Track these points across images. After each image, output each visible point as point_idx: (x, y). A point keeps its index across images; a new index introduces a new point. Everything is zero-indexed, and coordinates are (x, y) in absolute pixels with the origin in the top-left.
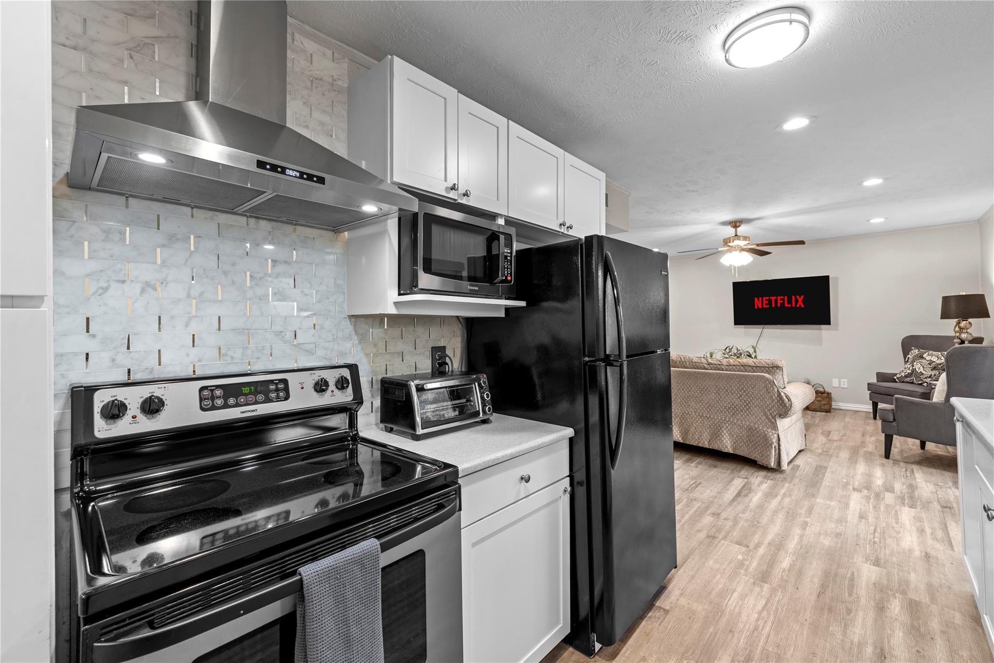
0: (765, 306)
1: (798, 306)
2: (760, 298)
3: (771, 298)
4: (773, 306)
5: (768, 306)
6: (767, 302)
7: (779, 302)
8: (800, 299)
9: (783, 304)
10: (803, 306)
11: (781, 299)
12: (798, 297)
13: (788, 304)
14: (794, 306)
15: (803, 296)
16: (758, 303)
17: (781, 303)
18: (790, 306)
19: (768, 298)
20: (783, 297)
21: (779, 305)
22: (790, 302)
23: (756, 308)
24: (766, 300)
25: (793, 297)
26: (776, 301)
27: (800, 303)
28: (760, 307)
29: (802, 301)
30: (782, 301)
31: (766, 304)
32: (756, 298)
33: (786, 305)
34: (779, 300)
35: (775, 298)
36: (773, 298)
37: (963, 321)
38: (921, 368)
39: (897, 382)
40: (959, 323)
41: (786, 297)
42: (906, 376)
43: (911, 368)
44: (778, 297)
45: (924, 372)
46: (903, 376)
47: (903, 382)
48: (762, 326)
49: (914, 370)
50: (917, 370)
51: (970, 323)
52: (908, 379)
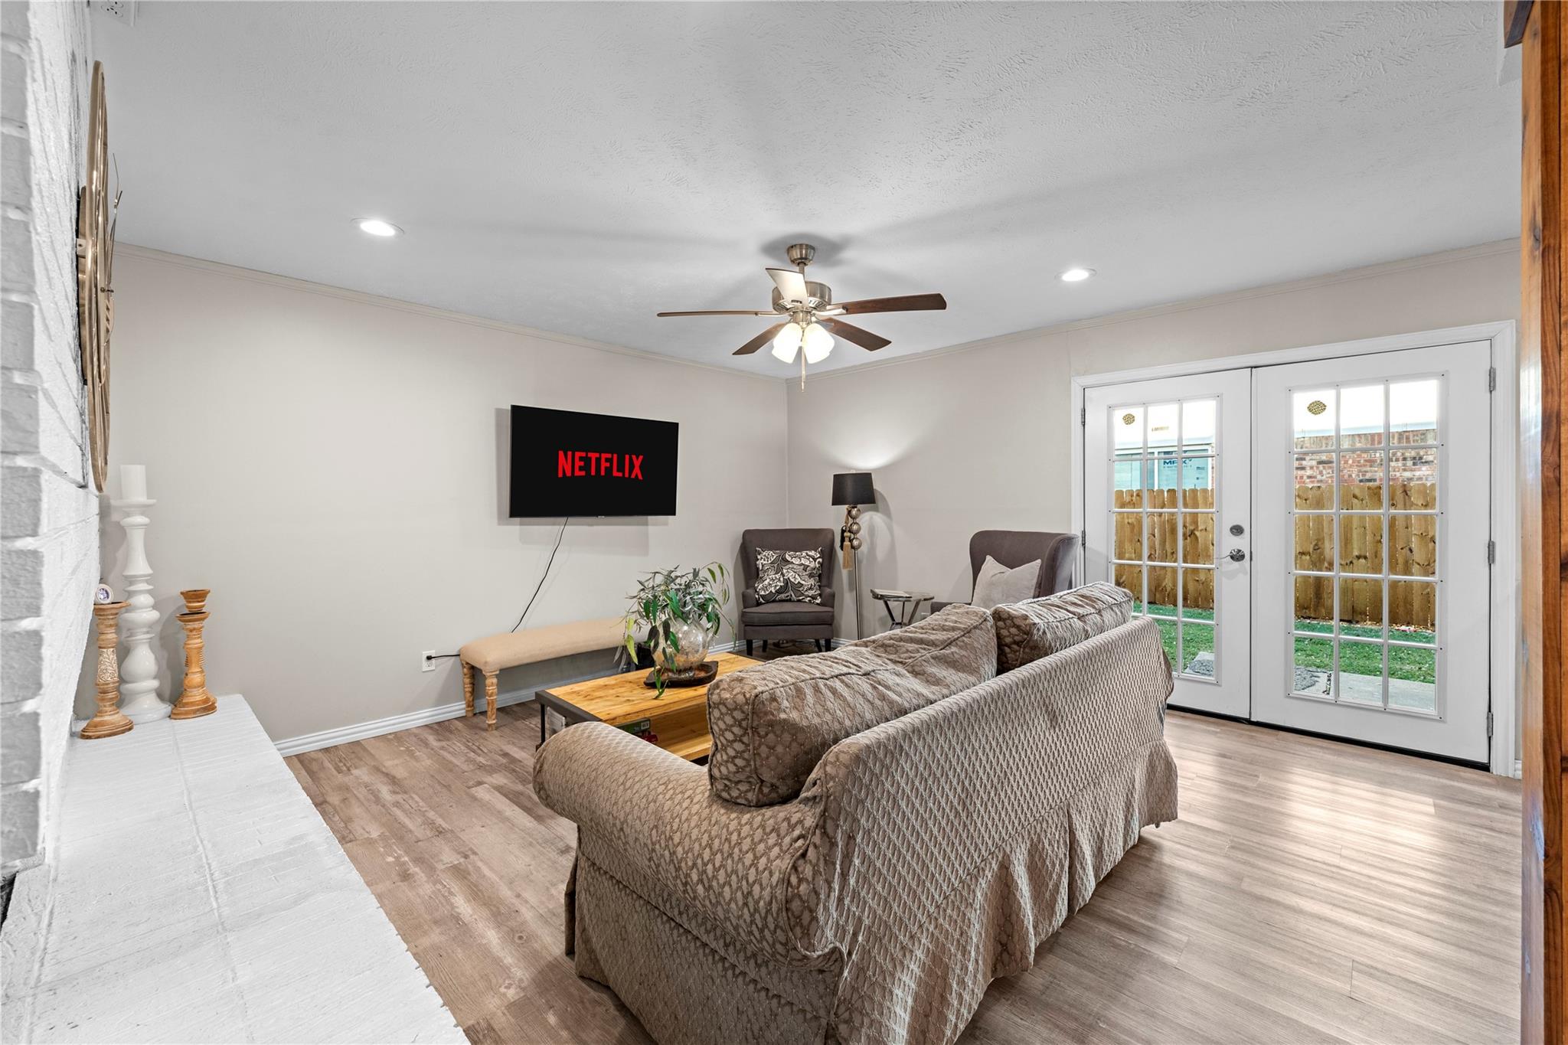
0: (578, 473)
1: (633, 476)
2: (570, 453)
3: (590, 455)
4: (593, 473)
5: (583, 473)
6: (582, 464)
7: (604, 465)
8: (637, 462)
9: (609, 470)
10: (640, 478)
11: (607, 460)
12: (634, 457)
13: (618, 471)
14: (627, 475)
15: (641, 457)
16: (567, 464)
17: (606, 468)
18: (620, 474)
19: (583, 454)
20: (609, 456)
21: (603, 473)
22: (621, 469)
23: (560, 475)
24: (581, 459)
25: (627, 456)
26: (598, 460)
27: (637, 471)
28: (569, 474)
29: (640, 467)
30: (608, 465)
31: (581, 468)
32: (561, 453)
33: (616, 473)
34: (603, 461)
35: (598, 455)
36: (593, 456)
37: (854, 508)
38: (797, 576)
39: (761, 604)
40: (849, 512)
41: (615, 456)
42: (778, 592)
43: (782, 579)
44: (603, 455)
45: (803, 582)
46: (774, 591)
47: (774, 601)
48: (563, 520)
49: (787, 582)
50: (793, 580)
51: (859, 510)
52: (783, 596)
